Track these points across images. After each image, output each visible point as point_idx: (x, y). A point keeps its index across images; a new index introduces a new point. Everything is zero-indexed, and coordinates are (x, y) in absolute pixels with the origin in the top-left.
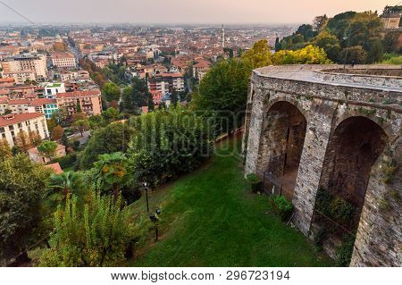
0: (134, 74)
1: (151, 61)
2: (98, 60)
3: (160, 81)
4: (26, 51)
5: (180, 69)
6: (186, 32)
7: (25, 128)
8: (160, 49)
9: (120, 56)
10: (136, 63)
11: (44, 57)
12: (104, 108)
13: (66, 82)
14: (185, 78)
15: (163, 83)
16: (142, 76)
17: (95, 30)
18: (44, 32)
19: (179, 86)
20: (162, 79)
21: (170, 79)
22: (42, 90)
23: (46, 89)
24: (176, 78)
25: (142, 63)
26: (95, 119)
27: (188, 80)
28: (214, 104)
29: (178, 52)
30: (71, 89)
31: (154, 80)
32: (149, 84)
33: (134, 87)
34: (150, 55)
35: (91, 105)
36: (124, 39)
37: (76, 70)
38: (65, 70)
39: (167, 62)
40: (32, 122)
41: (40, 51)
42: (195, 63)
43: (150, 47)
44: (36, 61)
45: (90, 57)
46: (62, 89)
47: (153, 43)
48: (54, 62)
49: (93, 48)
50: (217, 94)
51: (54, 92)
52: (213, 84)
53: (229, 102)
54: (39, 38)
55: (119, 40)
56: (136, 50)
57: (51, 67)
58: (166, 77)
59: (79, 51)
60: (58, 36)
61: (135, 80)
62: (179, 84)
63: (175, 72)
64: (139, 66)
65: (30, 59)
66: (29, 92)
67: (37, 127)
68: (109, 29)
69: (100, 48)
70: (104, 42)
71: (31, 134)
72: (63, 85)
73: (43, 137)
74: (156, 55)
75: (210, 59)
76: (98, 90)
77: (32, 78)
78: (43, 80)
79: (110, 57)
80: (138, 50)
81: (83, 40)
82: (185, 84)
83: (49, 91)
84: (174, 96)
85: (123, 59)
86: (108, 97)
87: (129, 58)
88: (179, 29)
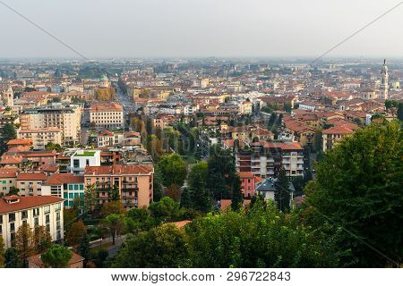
0: (214, 141)
1: (247, 119)
2: (159, 116)
3: (257, 157)
4: (56, 100)
5: (297, 135)
6: (315, 72)
7: (31, 221)
8: (263, 99)
9: (194, 109)
10: (219, 122)
11: (78, 110)
12: (156, 196)
13: (104, 150)
14: (306, 152)
15: (263, 160)
16: (227, 145)
17: (162, 68)
18: (89, 71)
19: (293, 167)
20: (262, 151)
21: (277, 154)
22: (67, 161)
23: (72, 158)
24: (289, 151)
25: (231, 124)
26: (138, 215)
27: (313, 158)
29: (297, 106)
30: (109, 160)
31: (249, 154)
32: (237, 159)
33: (211, 165)
34: (246, 109)
35: (136, 190)
36: (205, 83)
37: (120, 131)
38: (107, 129)
39: (275, 123)
40: (42, 210)
41: (75, 100)
42: (327, 127)
43: (246, 96)
44: (67, 116)
45: (147, 111)
46: (96, 161)
47: (253, 89)
48: (93, 117)
49: (153, 96)
51: (82, 165)
54: (77, 81)
55: (195, 84)
56: (222, 101)
57: (86, 125)
58: (272, 150)
59: (132, 100)
60: (105, 78)
61: (215, 151)
62: (294, 164)
63: (290, 141)
64: (224, 127)
65: (59, 111)
66: (48, 161)
67: (48, 220)
68: (182, 67)
69: (164, 96)
70: (171, 87)
71: (38, 229)
72: (98, 153)
73: (54, 238)
74: (256, 109)
75: (357, 121)
76: (151, 166)
77: (58, 140)
78: (72, 144)
79: (178, 111)
80: (226, 100)
81: (139, 84)
82: (306, 164)
83: (77, 163)
84: (281, 181)
85: (199, 115)
86: (167, 178)
87: (211, 115)
88: (302, 66)
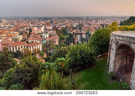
0: (69, 32)
1: (75, 28)
2: (59, 27)
3: (78, 35)
4: (39, 24)
5: (85, 31)
6: (87, 19)
7: (36, 47)
8: (78, 24)
9: (65, 26)
10: (70, 28)
11: (44, 26)
12: (60, 43)
14: (86, 34)
15: (79, 35)
16: (72, 33)
17: (59, 18)
18: (45, 19)
19: (84, 37)
20: (78, 34)
21: (81, 34)
22: (42, 36)
23: (43, 36)
24: (83, 34)
25: (72, 29)
27: (87, 35)
28: (96, 43)
29: (84, 25)
30: (50, 36)
31: (76, 34)
32: (74, 35)
33: (69, 37)
34: (75, 26)
35: (55, 41)
36: (67, 21)
37: (52, 30)
38: (49, 30)
39: (80, 28)
40: (38, 45)
41: (43, 25)
42: (90, 29)
43: (75, 23)
44: (42, 27)
45: (57, 26)
46: (48, 36)
47: (76, 22)
48: (46, 28)
49: (58, 24)
50: (98, 40)
51: (45, 37)
52: (96, 36)
53: (102, 43)
54: (43, 21)
55: (65, 21)
56: (70, 25)
57: (45, 29)
58: (80, 33)
59: (54, 24)
60: (48, 20)
61: (70, 34)
62: (84, 36)
63: (83, 32)
64: (71, 29)
65: (40, 27)
66: (39, 36)
67: (39, 47)
68: (63, 18)
69: (60, 24)
70: (61, 22)
71: (38, 49)
72: (48, 35)
73: (41, 50)
74: (77, 26)
75: (95, 28)
76: (58, 37)
77: (40, 32)
78: (43, 33)
79: (63, 26)
80: (71, 24)
81: (55, 21)
82: (86, 36)
83: (44, 36)
84: (82, 39)
85: (66, 27)
86: (61, 39)
87: (68, 27)
88: (85, 18)
